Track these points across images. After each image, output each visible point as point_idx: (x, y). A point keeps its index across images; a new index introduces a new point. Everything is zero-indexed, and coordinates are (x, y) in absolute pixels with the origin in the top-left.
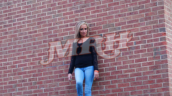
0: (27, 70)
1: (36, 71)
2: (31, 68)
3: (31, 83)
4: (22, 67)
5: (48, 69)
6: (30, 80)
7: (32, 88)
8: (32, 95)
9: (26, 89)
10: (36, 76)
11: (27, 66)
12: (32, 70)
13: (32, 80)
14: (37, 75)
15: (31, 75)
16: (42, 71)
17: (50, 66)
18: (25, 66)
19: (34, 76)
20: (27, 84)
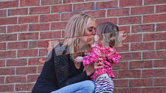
0: (18, 16)
1: (36, 18)
2: (27, 11)
3: (25, 42)
4: (7, 9)
5: (62, 15)
6: (23, 36)
7: (26, 53)
8: (26, 68)
9: (14, 54)
10: (37, 30)
11: (19, 8)
12: (28, 15)
13: (26, 36)
14: (38, 28)
15: (25, 27)
16: (50, 20)
17: (66, 11)
18: (14, 6)
19: (31, 28)
20: (16, 45)
